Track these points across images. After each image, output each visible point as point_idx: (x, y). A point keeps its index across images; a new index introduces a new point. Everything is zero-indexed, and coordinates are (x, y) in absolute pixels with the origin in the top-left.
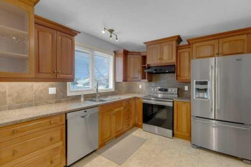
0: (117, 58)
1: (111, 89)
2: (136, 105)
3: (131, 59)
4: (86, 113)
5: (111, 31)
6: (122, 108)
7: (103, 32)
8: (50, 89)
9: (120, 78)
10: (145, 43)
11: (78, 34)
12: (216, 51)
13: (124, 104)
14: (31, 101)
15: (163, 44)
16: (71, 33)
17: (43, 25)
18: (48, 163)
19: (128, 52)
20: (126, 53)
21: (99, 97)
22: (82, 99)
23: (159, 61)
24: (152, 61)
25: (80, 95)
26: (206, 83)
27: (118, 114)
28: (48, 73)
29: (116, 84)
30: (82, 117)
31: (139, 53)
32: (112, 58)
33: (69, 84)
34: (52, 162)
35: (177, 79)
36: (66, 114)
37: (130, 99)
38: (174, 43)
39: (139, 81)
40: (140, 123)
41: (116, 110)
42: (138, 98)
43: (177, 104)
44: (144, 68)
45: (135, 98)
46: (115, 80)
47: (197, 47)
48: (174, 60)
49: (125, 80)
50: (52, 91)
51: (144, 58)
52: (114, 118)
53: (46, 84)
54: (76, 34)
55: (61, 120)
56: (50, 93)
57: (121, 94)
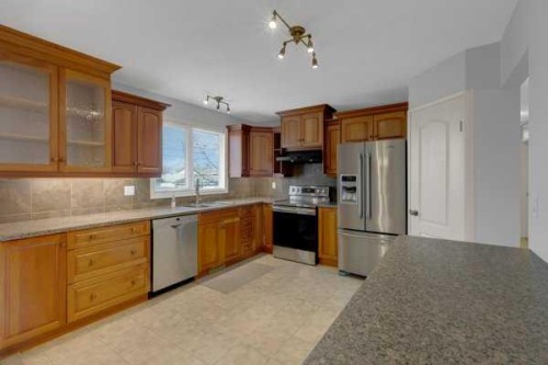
0: (232, 138)
1: (221, 190)
2: (262, 217)
3: (256, 139)
4: (179, 223)
5: (219, 99)
6: (237, 219)
7: (206, 102)
8: (126, 188)
9: (237, 172)
10: (278, 113)
11: (168, 109)
12: (370, 133)
13: (240, 214)
14: (101, 204)
15: (305, 117)
16: (156, 107)
17: (122, 100)
18: (129, 284)
19: (250, 127)
20: (247, 130)
21: (200, 202)
22: (174, 204)
23: (299, 144)
24: (289, 143)
25: (171, 199)
26: (354, 179)
27: (230, 229)
28: (126, 166)
29: (231, 181)
30: (174, 227)
31: (269, 130)
32: (223, 137)
33: (153, 180)
34: (133, 283)
35: (325, 172)
36: (151, 221)
37: (251, 206)
38: (321, 116)
39: (271, 176)
40: (269, 246)
41: (226, 222)
42: (267, 204)
43: (323, 213)
44: (277, 154)
45: (261, 205)
46: (229, 175)
47: (347, 125)
48: (320, 142)
49: (246, 173)
50: (129, 191)
51: (277, 138)
52: (223, 233)
53: (122, 180)
54: (164, 108)
55: (145, 229)
56: (126, 194)
57: (240, 198)
